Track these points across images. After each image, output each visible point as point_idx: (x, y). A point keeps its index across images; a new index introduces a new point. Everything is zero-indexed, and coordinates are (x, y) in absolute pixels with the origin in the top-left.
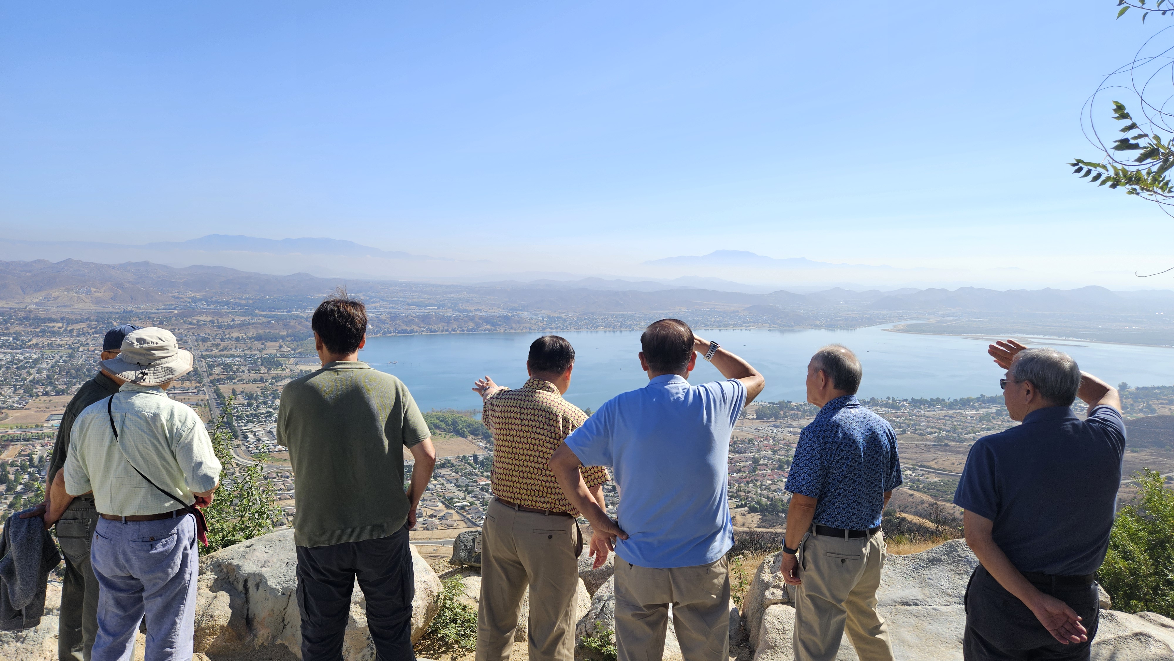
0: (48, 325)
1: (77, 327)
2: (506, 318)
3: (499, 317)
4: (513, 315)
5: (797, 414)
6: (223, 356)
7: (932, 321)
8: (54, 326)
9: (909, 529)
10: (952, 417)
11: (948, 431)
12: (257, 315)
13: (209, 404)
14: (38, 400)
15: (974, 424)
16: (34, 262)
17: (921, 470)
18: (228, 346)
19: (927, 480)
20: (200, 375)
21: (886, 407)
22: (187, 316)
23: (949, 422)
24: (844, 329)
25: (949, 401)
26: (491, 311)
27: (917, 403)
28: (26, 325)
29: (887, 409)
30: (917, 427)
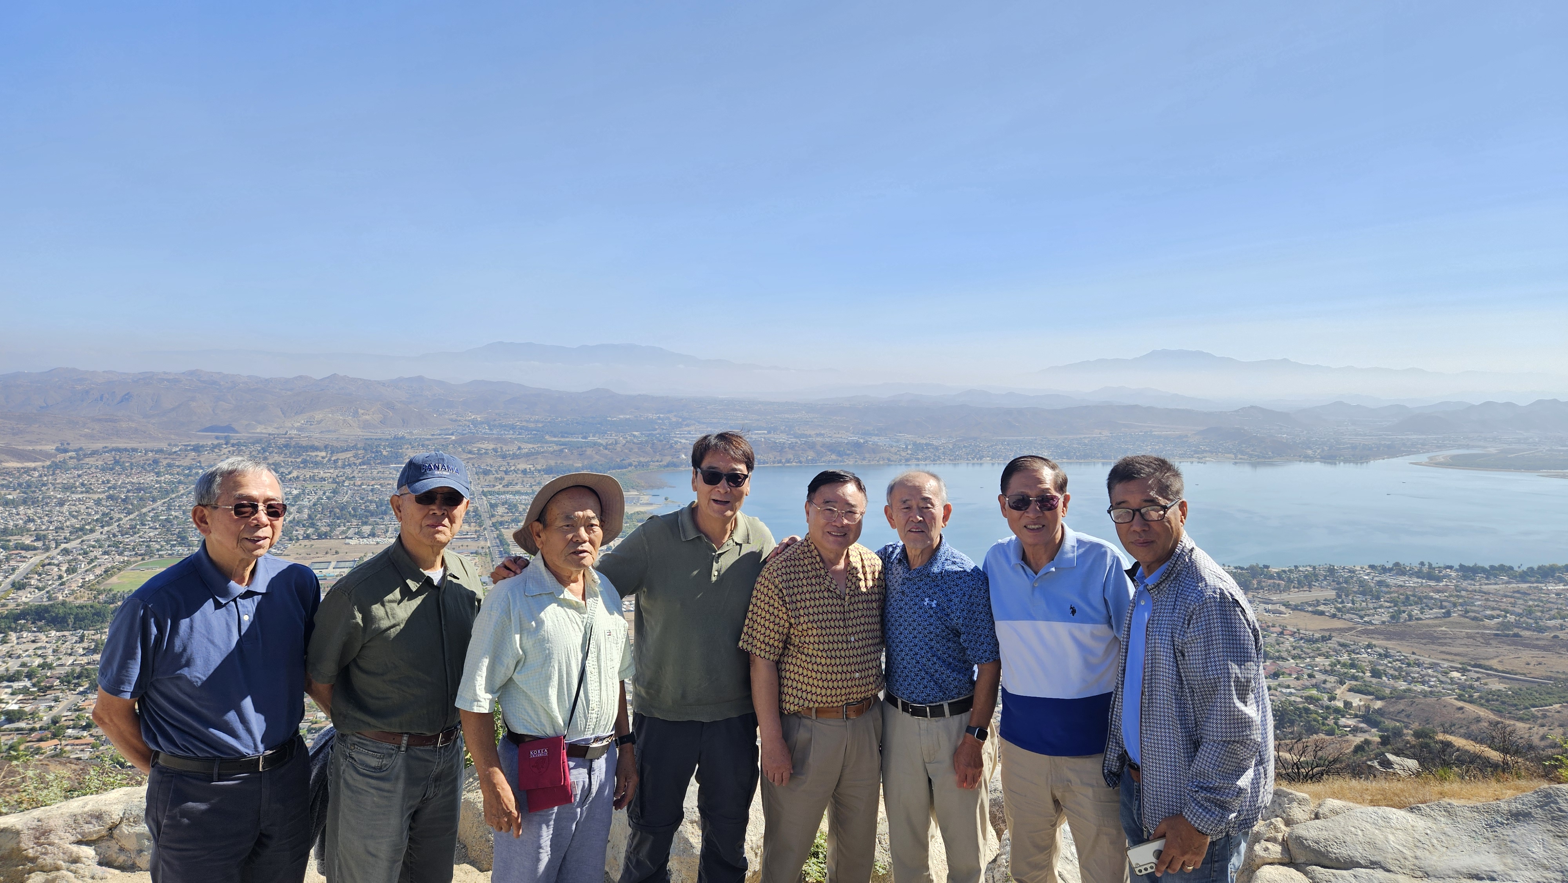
0: (311, 454)
1: (342, 456)
2: (857, 446)
3: (847, 444)
4: (867, 442)
5: (1279, 585)
6: (508, 493)
7: (1492, 450)
8: (317, 456)
9: (1457, 759)
10: (1525, 594)
11: (1519, 615)
12: (547, 442)
13: (491, 553)
14: (298, 544)
15: (1561, 604)
16: (296, 378)
17: (1476, 672)
18: (513, 481)
19: (1486, 687)
20: (480, 516)
21: (1418, 577)
22: (465, 443)
23: (1521, 602)
24: (1350, 462)
25: (1520, 570)
26: (836, 435)
27: (1468, 572)
28: (285, 454)
29: (1419, 580)
30: (1468, 608)
